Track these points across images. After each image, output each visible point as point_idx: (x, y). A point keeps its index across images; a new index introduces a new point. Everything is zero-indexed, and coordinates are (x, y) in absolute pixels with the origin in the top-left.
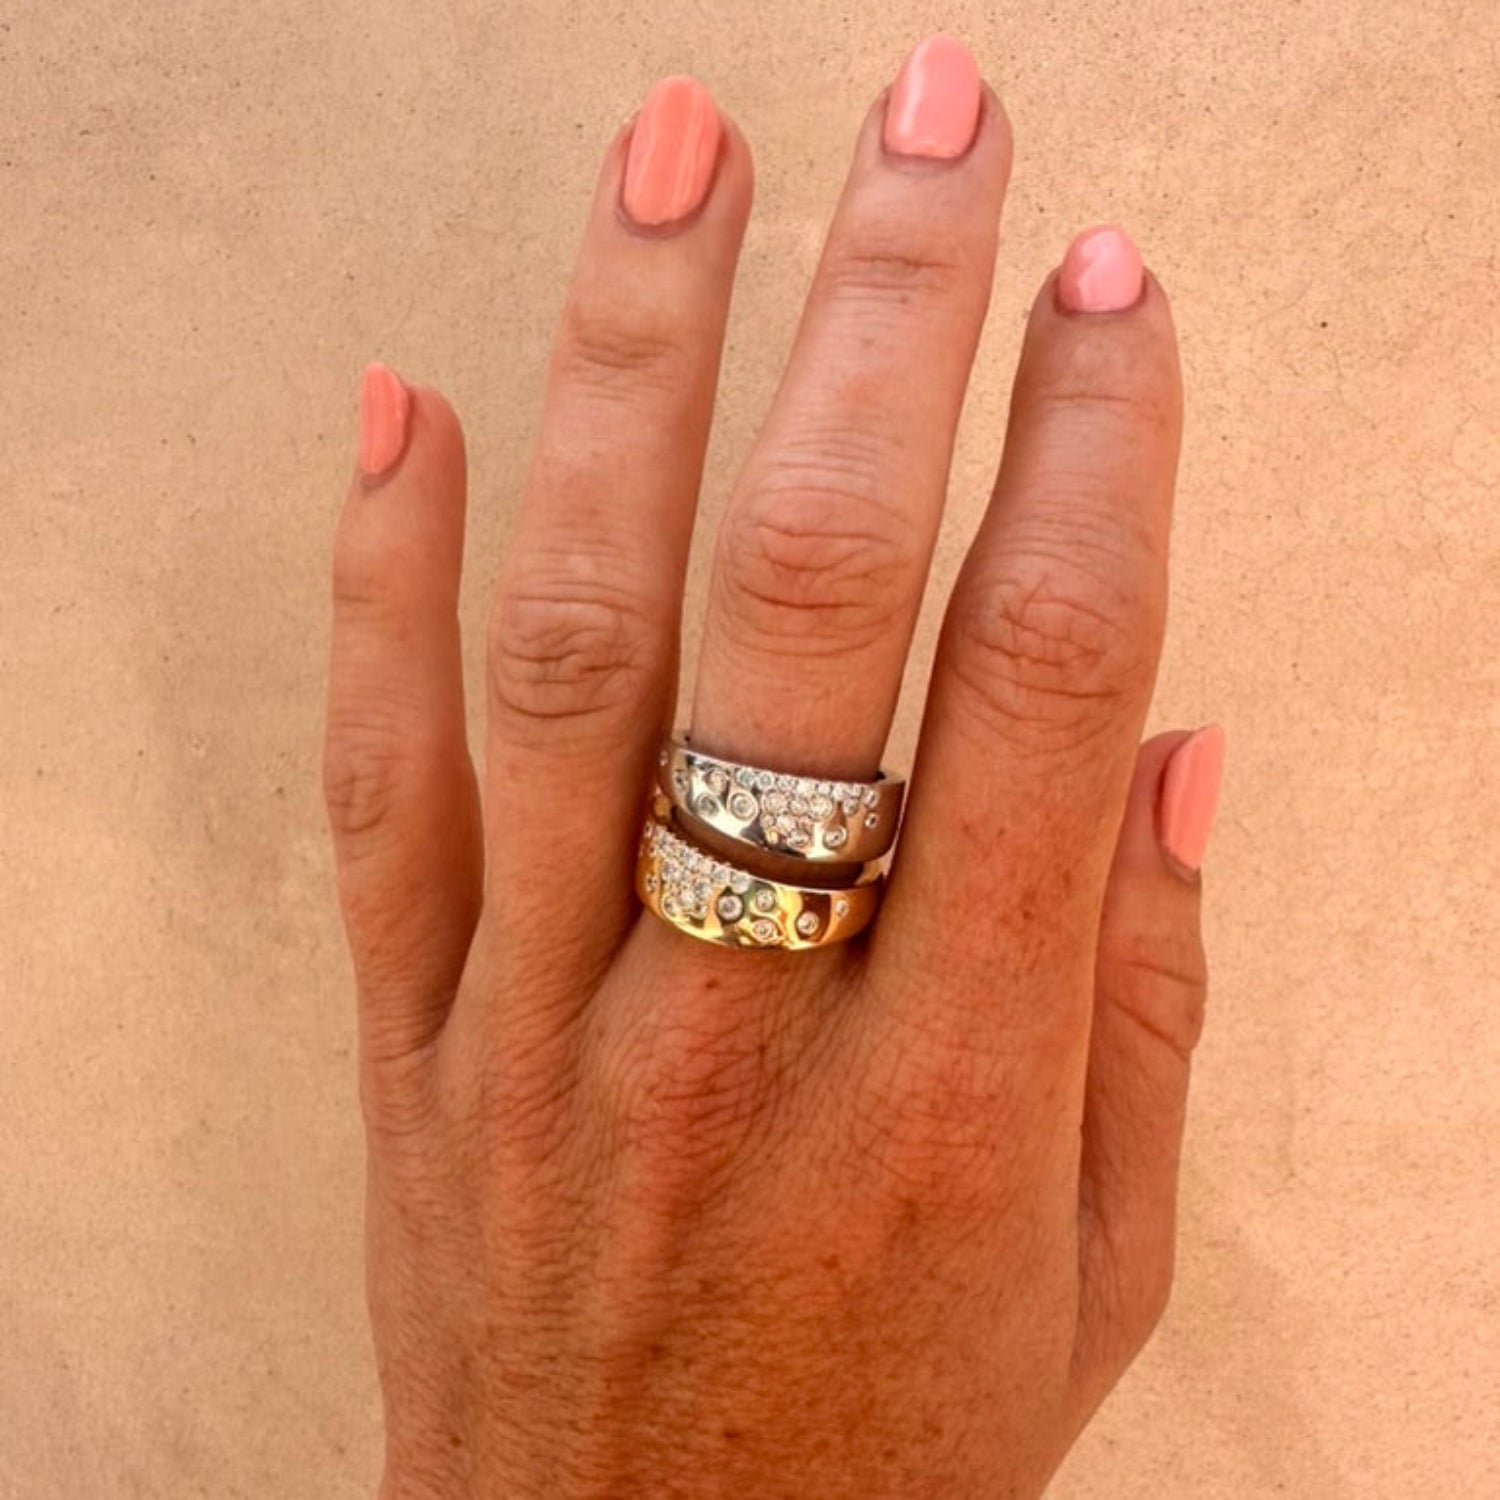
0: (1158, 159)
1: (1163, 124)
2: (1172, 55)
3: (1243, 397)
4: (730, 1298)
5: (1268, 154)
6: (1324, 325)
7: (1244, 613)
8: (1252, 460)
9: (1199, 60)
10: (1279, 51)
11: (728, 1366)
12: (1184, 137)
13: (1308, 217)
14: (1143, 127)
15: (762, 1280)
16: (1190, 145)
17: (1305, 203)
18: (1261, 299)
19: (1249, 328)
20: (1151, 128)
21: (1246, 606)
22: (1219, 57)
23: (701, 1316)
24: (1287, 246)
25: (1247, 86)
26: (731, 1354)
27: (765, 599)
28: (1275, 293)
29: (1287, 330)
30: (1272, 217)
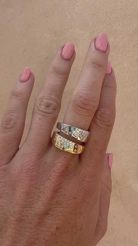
0: (115, 40)
1: (115, 36)
2: (116, 27)
3: (127, 70)
4: (60, 204)
5: (129, 39)
6: (137, 61)
7: (128, 99)
8: (128, 79)
9: (119, 27)
10: (129, 26)
11: (58, 216)
12: (118, 37)
13: (134, 47)
14: (113, 36)
15: (66, 201)
16: (119, 38)
17: (134, 45)
18: (129, 58)
19: (127, 61)
20: (114, 36)
21: (128, 98)
22: (122, 27)
23: (55, 207)
24: (132, 51)
25: (126, 31)
26: (59, 214)
27: (80, 107)
28: (130, 57)
29: (132, 62)
30: (130, 47)
